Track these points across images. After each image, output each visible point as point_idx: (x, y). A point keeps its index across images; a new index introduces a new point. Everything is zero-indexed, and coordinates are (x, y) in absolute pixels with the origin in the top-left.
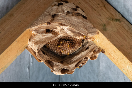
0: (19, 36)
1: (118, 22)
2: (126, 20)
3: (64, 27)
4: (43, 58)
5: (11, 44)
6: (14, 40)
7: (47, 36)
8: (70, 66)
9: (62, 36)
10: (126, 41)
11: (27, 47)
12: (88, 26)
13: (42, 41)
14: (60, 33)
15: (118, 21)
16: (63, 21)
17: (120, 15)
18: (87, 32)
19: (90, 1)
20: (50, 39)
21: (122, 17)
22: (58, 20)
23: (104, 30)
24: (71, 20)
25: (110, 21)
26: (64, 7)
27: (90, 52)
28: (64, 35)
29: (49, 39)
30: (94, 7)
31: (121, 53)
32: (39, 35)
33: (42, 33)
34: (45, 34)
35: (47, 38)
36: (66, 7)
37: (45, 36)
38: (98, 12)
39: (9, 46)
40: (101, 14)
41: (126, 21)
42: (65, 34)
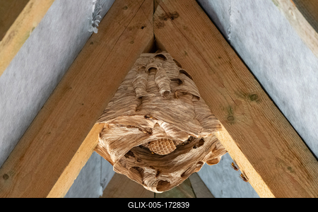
0: (82, 141)
1: (254, 103)
2: (267, 97)
3: (159, 122)
4: (125, 167)
5: (70, 160)
6: (75, 151)
7: (131, 133)
8: (172, 174)
9: (158, 138)
10: (268, 147)
11: (97, 147)
12: (202, 113)
13: (123, 140)
14: (154, 132)
15: (255, 99)
16: (157, 112)
17: (259, 85)
18: (201, 128)
19: (204, 50)
20: (136, 141)
21: (262, 90)
22: (149, 109)
23: (229, 122)
24: (171, 108)
25: (240, 99)
26: (159, 79)
27: (207, 150)
28: (161, 136)
29: (134, 139)
30: (212, 64)
31: (260, 178)
32: (117, 128)
33: (122, 126)
34: (127, 129)
35: (131, 136)
36: (162, 79)
37: (127, 131)
38: (219, 77)
39: (65, 167)
40: (225, 83)
41: (269, 99)
42: (162, 134)
